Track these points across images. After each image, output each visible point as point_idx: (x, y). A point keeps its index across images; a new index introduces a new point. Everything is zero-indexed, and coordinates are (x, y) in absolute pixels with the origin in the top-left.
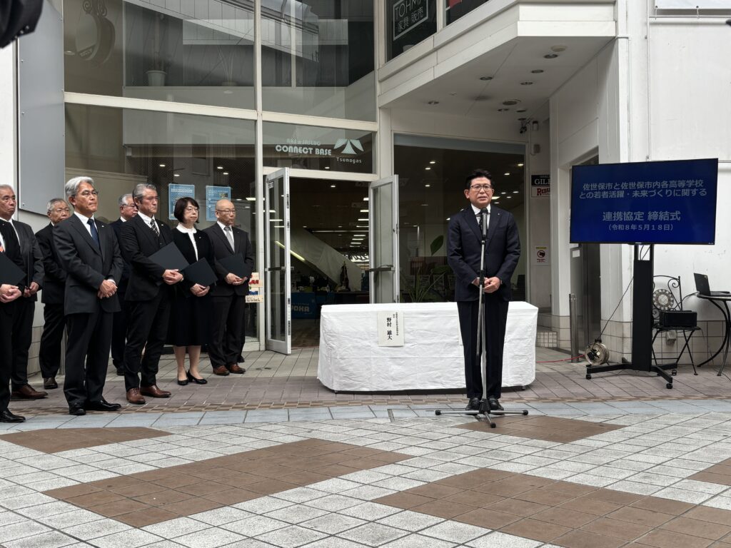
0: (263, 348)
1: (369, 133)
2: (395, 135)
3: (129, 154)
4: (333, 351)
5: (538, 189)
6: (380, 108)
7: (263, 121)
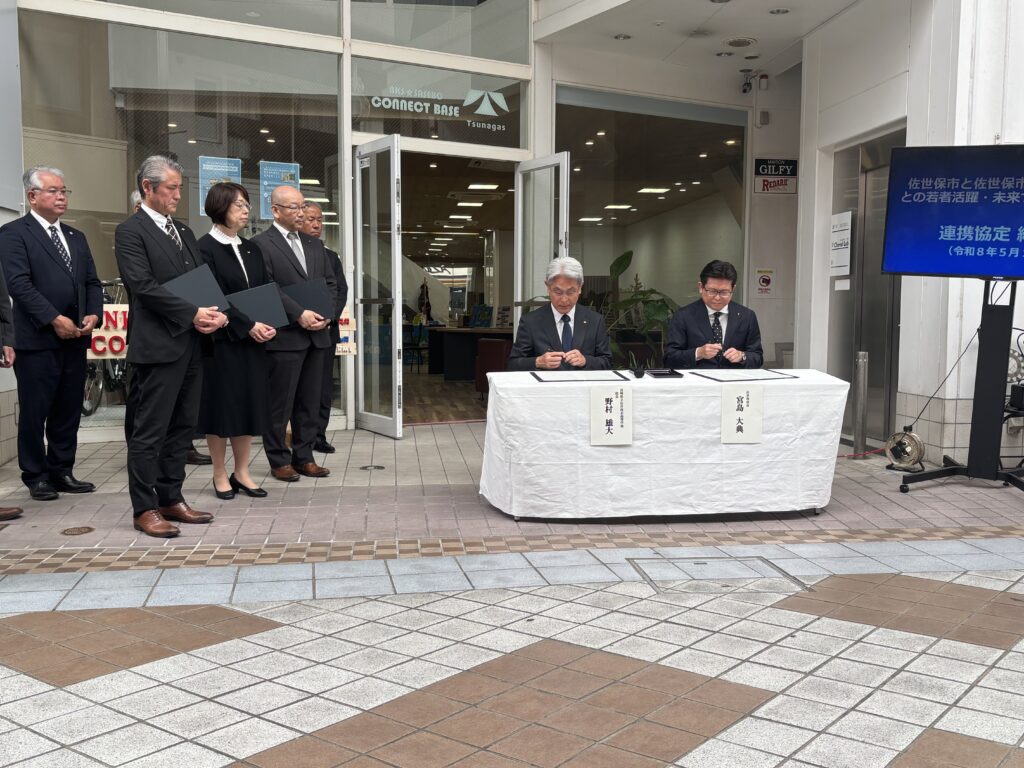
0: (351, 425)
1: (515, 82)
2: (558, 86)
3: (120, 104)
4: (514, 453)
5: (764, 181)
6: (535, 42)
7: (352, 56)
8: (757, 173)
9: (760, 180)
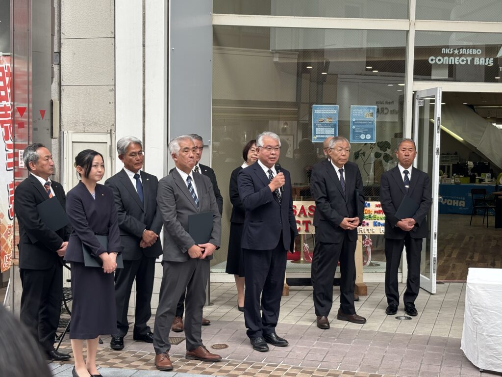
4: (479, 327)
7: (416, 31)
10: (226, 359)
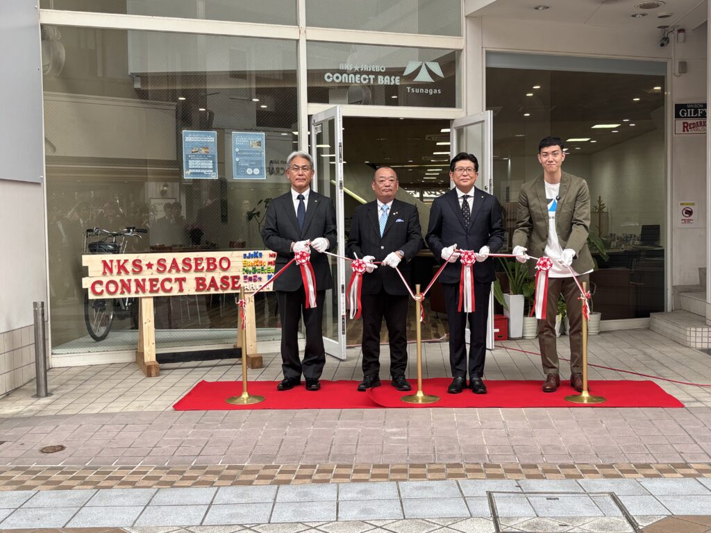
2: (487, 53)
3: (137, 85)
5: (684, 123)
6: (466, 17)
7: (307, 41)
8: (677, 116)
9: (680, 123)
10: (59, 465)
